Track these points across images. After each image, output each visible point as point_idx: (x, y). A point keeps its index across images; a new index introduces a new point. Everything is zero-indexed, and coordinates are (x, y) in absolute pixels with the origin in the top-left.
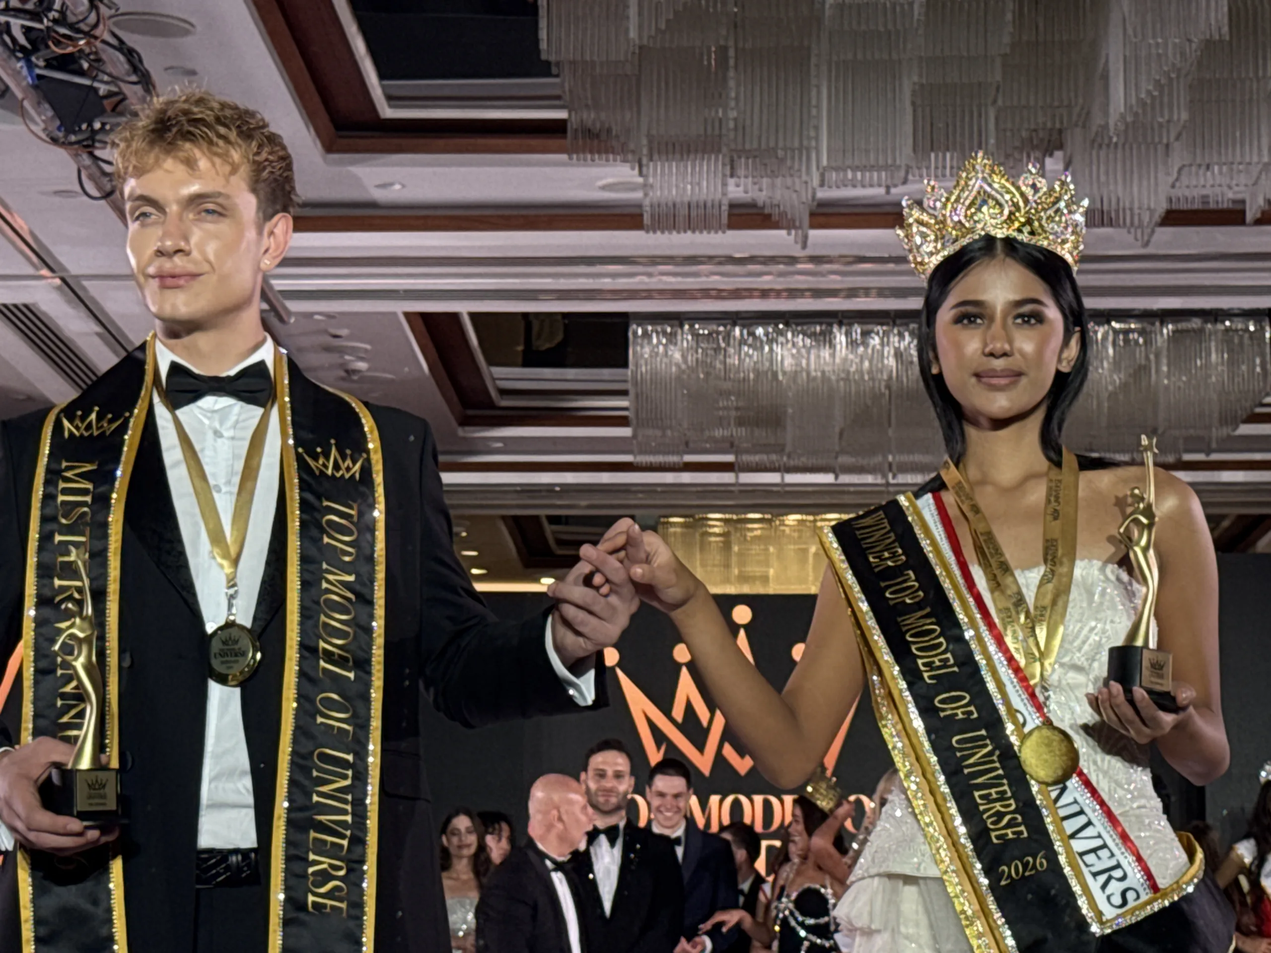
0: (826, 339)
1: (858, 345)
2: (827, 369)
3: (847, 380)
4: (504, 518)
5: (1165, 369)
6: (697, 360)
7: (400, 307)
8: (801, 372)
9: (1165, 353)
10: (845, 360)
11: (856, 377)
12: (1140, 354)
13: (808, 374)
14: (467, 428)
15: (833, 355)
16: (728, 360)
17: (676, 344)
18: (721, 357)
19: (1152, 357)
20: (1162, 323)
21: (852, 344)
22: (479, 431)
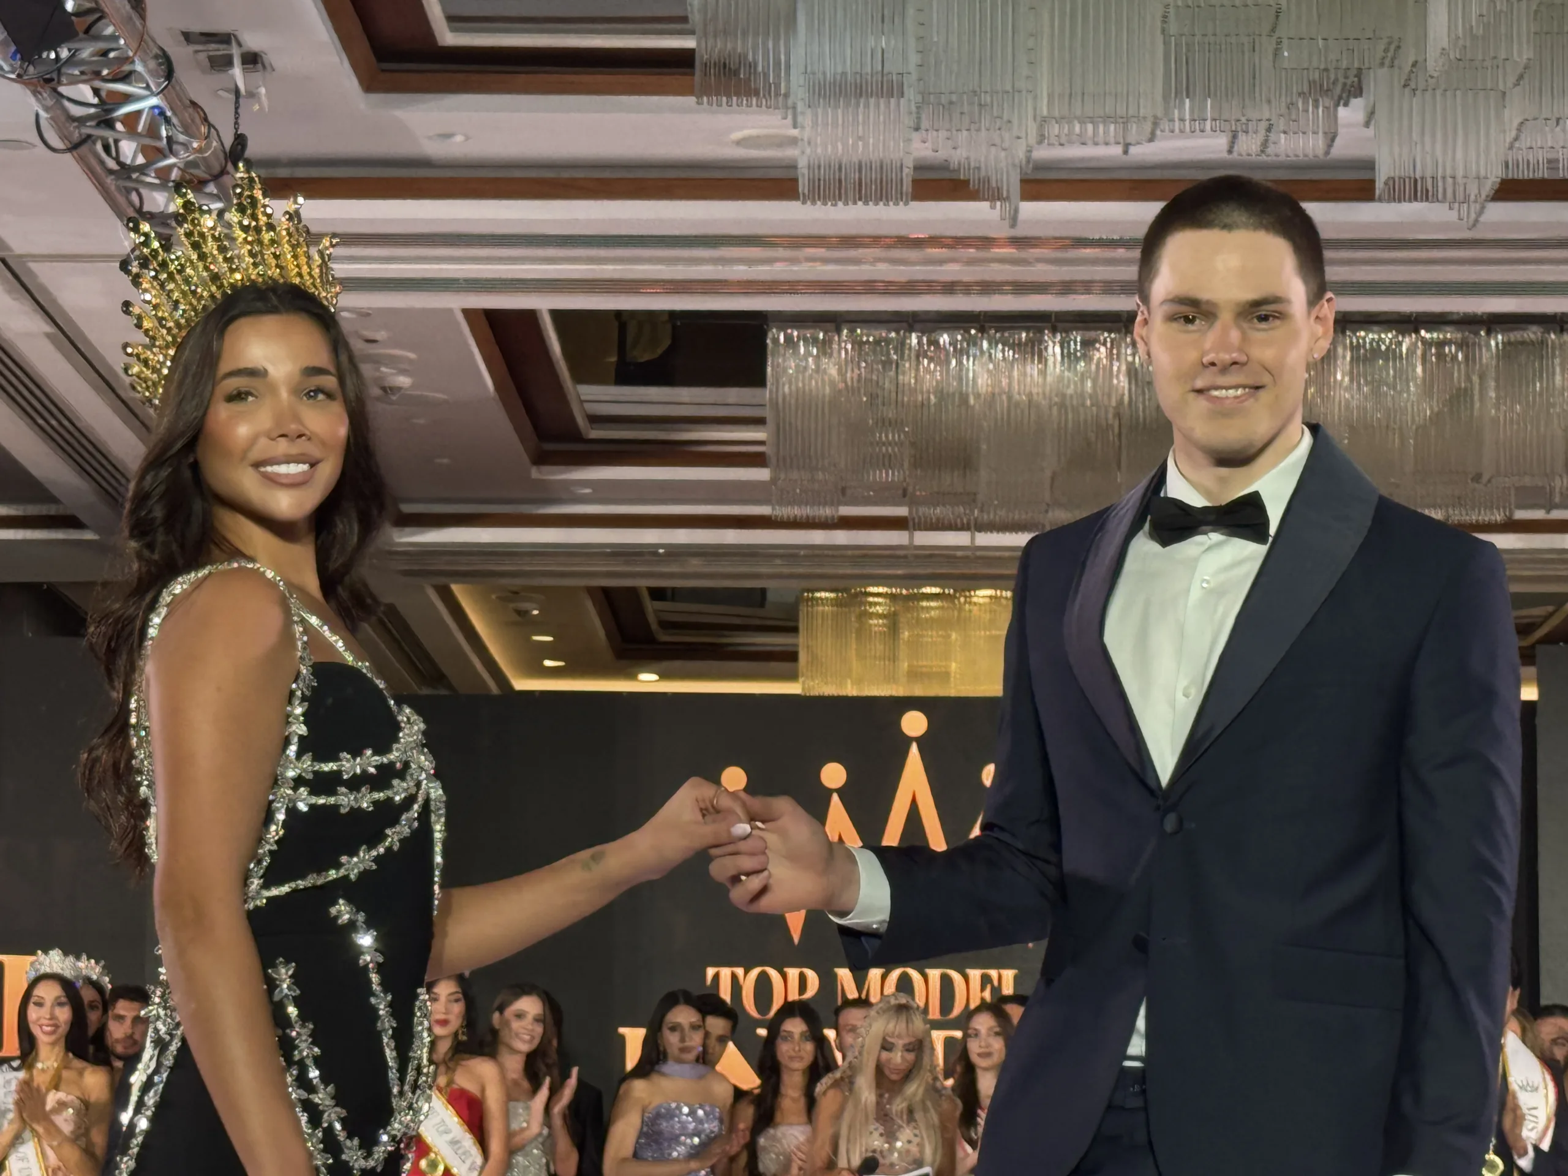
0: (1034, 350)
1: (1077, 359)
2: (1035, 391)
3: (1062, 406)
4: (591, 591)
5: (1493, 394)
6: (859, 375)
7: (457, 302)
8: (1000, 395)
9: (1492, 373)
10: (1061, 378)
11: (1075, 402)
12: (1458, 375)
13: (1010, 398)
14: (546, 469)
15: (1043, 373)
16: (901, 377)
17: (831, 355)
18: (892, 373)
19: (1475, 379)
20: (1489, 333)
21: (1069, 357)
22: (561, 473)
